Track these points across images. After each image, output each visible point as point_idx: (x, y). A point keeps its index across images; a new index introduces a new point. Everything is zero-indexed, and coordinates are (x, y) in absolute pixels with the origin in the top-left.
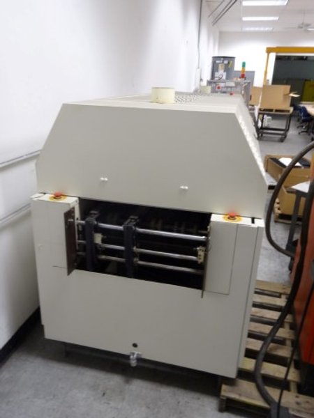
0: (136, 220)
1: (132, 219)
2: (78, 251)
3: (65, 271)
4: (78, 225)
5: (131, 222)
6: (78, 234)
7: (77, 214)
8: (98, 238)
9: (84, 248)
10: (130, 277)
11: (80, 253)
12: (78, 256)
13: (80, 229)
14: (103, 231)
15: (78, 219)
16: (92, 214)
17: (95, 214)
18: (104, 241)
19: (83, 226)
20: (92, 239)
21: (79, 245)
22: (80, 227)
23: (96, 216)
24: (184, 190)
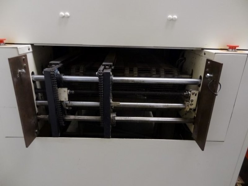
0: (110, 66)
1: (104, 65)
2: (38, 114)
3: (22, 141)
4: (34, 82)
5: (105, 68)
6: (36, 93)
7: (32, 66)
8: (64, 94)
9: (46, 109)
10: (108, 137)
11: (41, 116)
12: (39, 120)
13: (38, 86)
14: (69, 85)
15: (33, 73)
16: (51, 64)
17: (56, 64)
18: (71, 97)
19: (42, 82)
20: (56, 96)
21: (38, 106)
22: (38, 83)
23: (58, 66)
24: (172, 20)
